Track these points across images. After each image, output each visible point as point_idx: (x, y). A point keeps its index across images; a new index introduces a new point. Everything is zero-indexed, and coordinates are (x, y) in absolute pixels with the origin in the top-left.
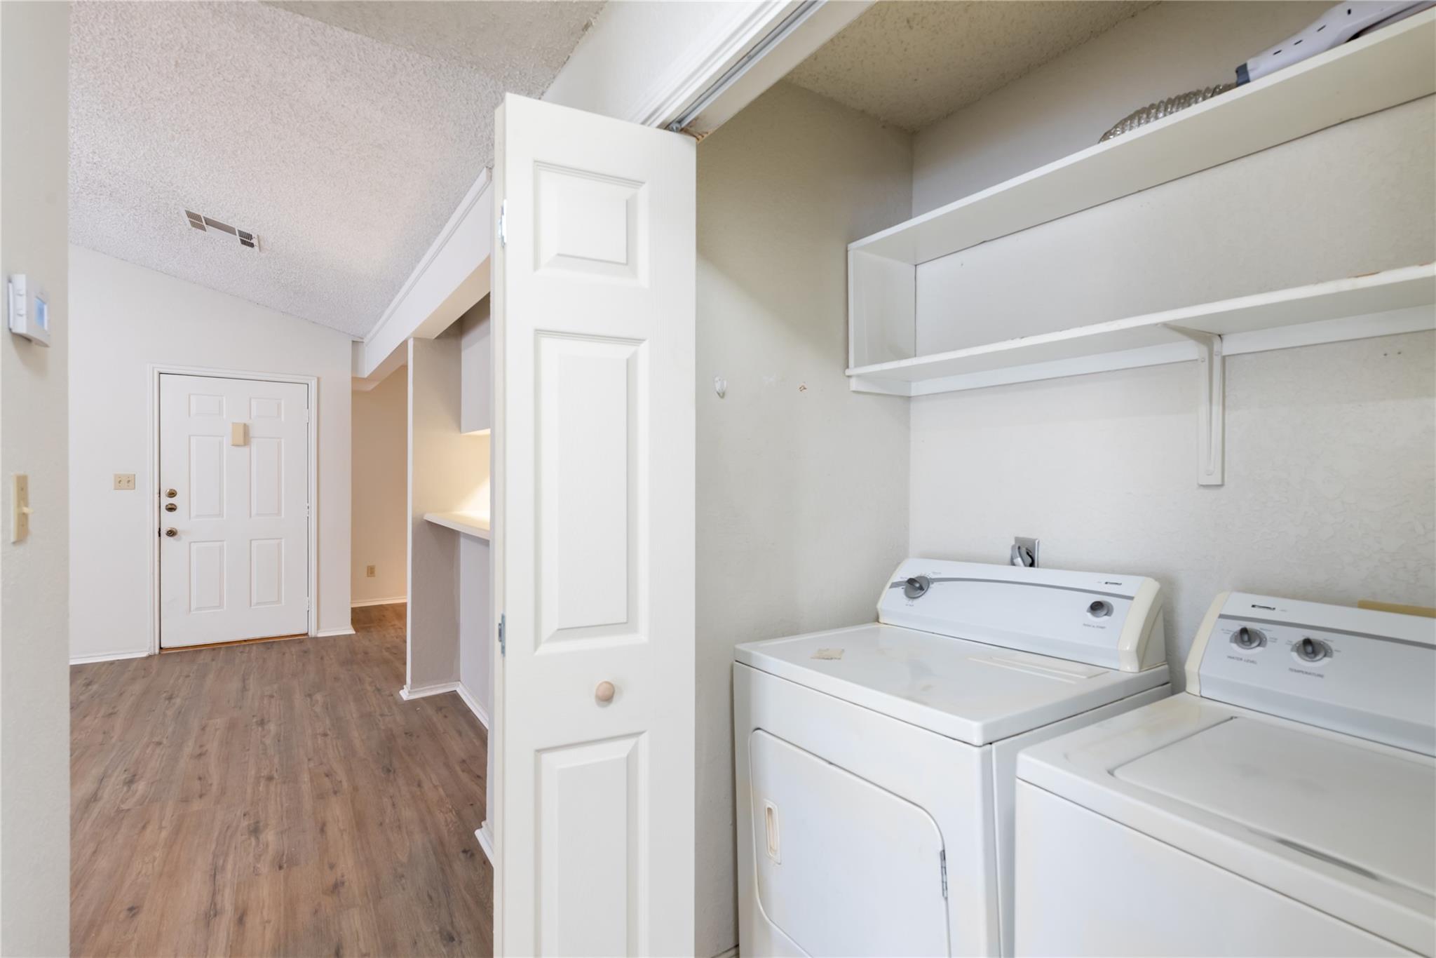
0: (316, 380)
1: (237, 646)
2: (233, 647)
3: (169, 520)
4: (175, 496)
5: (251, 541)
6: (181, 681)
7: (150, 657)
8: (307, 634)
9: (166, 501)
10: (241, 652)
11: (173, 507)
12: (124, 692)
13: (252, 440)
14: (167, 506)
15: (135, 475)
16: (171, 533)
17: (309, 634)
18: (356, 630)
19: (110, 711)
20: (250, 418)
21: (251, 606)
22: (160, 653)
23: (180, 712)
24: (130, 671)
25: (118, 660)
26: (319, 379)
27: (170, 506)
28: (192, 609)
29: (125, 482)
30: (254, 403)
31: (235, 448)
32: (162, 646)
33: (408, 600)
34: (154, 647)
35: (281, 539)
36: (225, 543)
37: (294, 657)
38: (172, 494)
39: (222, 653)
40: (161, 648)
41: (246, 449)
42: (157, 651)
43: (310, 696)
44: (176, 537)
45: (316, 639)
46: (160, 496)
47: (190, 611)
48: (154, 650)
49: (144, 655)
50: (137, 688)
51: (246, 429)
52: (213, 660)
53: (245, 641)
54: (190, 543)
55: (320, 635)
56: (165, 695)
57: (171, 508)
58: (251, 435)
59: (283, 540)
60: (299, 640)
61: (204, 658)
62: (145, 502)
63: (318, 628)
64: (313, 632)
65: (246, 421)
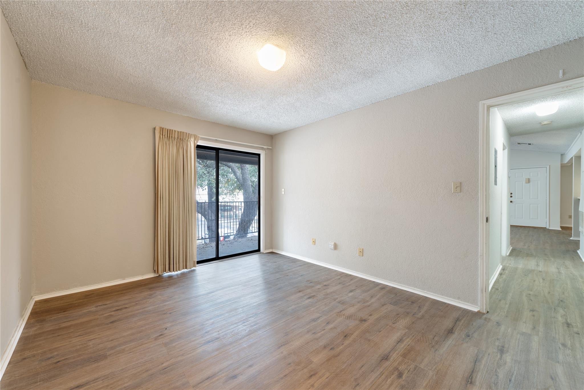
0: (549, 166)
1: (526, 227)
3: (512, 199)
5: (530, 204)
8: (546, 228)
11: (512, 196)
13: (531, 182)
16: (512, 202)
18: (562, 229)
26: (550, 166)
28: (516, 218)
30: (531, 173)
31: (526, 184)
33: (573, 226)
36: (523, 204)
38: (511, 194)
41: (529, 184)
51: (529, 179)
54: (515, 204)
55: (550, 229)
59: (539, 205)
60: (544, 229)
64: (548, 227)
65: (529, 177)
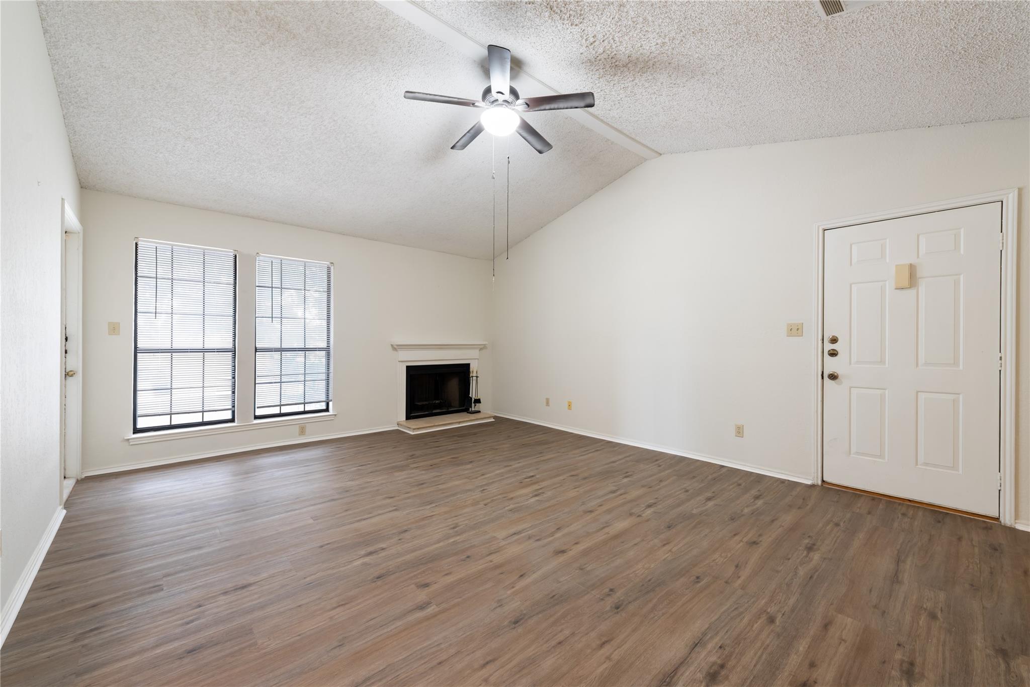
0: (1016, 192)
1: (900, 504)
2: (895, 502)
3: (832, 365)
4: (836, 342)
5: (917, 392)
6: (828, 528)
7: (813, 486)
8: (998, 519)
9: (829, 347)
10: (903, 514)
11: (835, 352)
12: (776, 519)
13: (920, 281)
14: (829, 351)
15: (803, 324)
16: (833, 377)
17: (1002, 519)
19: (755, 539)
20: (918, 257)
21: (917, 464)
22: (822, 485)
23: (811, 577)
24: (791, 495)
25: (788, 480)
26: (1020, 191)
27: (832, 352)
28: (852, 452)
29: (795, 330)
30: (923, 240)
31: (899, 292)
32: (824, 479)
34: (817, 478)
35: (959, 394)
36: (887, 392)
37: (977, 550)
38: (834, 340)
39: (881, 506)
40: (823, 481)
41: (912, 292)
42: (820, 483)
43: (1004, 653)
44: (837, 380)
45: (1012, 531)
46: (823, 343)
47: (850, 453)
48: (817, 481)
49: (809, 482)
50: (788, 519)
51: (912, 269)
52: (869, 513)
53: (910, 501)
54: (850, 388)
55: (1019, 526)
56: (807, 541)
57: (833, 354)
58: (918, 275)
60: (985, 525)
61: (861, 506)
62: (810, 346)
63: (1017, 516)
64: (1007, 519)
65: (913, 261)
